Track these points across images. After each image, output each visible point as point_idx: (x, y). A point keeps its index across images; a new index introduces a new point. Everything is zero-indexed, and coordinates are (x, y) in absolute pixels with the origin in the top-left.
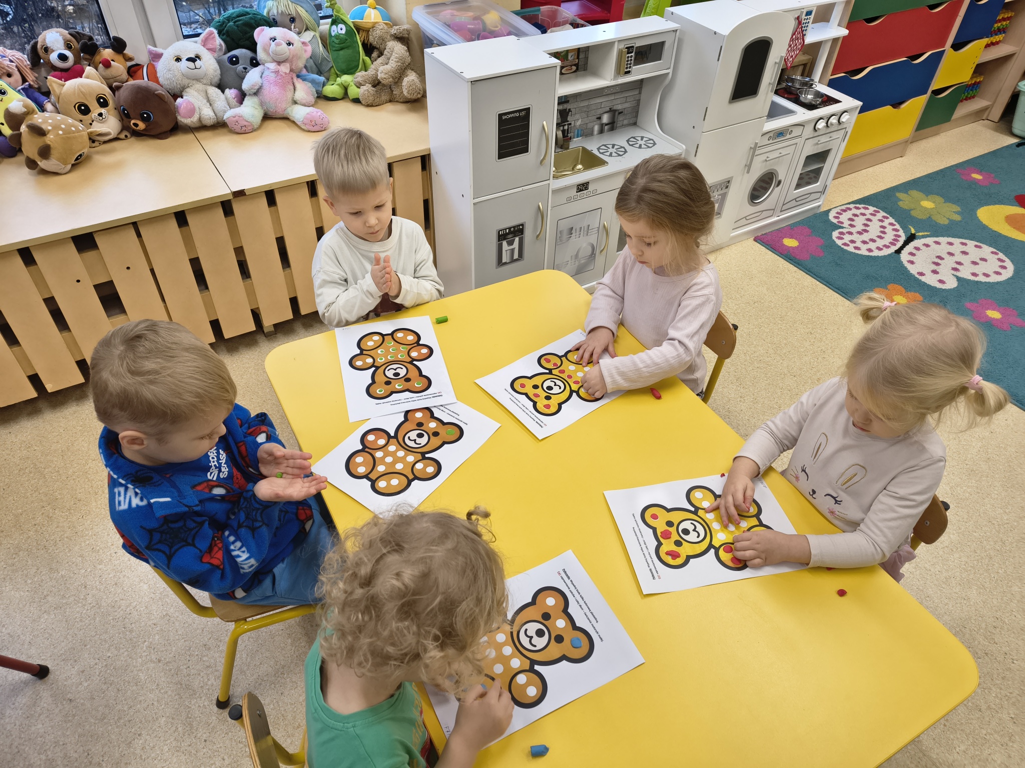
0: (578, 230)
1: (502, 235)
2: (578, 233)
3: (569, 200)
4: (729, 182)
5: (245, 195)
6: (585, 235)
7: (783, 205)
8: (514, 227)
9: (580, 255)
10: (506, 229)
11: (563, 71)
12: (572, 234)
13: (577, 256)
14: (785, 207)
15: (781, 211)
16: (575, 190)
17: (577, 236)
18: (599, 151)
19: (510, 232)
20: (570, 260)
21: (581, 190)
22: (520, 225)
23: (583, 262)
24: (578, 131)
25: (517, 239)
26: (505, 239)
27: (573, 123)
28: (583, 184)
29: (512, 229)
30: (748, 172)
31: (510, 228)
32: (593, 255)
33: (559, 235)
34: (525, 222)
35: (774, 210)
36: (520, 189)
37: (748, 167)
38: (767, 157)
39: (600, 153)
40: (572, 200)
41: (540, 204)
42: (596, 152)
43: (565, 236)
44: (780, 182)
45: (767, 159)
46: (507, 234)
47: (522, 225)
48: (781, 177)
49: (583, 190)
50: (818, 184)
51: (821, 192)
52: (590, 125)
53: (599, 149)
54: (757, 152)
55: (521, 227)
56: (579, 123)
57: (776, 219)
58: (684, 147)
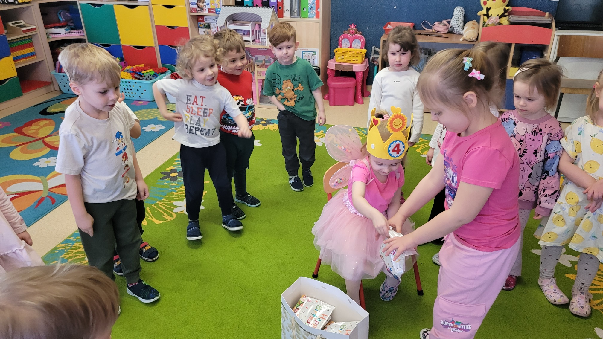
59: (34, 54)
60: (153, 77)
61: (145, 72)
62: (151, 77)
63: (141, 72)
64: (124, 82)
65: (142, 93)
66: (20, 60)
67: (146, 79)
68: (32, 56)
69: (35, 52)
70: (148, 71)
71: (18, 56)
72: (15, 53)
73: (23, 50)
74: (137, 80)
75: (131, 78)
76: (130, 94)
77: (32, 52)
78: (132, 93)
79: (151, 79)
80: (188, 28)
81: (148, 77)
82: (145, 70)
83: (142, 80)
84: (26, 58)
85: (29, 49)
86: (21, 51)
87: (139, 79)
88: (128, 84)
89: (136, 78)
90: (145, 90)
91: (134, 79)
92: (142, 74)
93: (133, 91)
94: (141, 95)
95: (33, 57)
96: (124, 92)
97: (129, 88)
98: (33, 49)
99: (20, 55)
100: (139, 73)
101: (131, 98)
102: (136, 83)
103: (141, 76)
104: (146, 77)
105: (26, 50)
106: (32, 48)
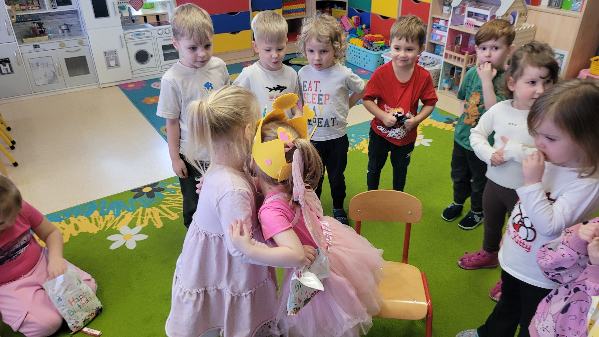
0: (42, 64)
3: (31, 51)
4: (115, 51)
6: (47, 67)
7: (161, 66)
8: (4, 59)
9: (48, 75)
11: (33, 8)
12: (39, 66)
13: (45, 75)
14: (163, 68)
16: (33, 47)
17: (42, 67)
19: (3, 61)
20: (42, 77)
22: (7, 59)
23: (51, 78)
24: (50, 31)
25: (7, 64)
27: (46, 28)
28: (37, 46)
32: (55, 75)
33: (32, 65)
35: (156, 68)
37: (126, 47)
40: (33, 51)
43: (35, 66)
44: (152, 56)
48: (152, 54)
49: (37, 48)
52: (56, 30)
56: (49, 28)
57: (160, 72)
58: (87, 36)
59: (303, 10)
60: (380, 49)
61: (376, 42)
62: (378, 48)
63: (373, 42)
64: (356, 49)
65: (367, 63)
66: (290, 13)
67: (373, 50)
68: (301, 11)
69: (305, 9)
70: (379, 42)
71: (289, 9)
72: (288, 6)
73: (296, 5)
74: (365, 50)
75: (362, 46)
76: (358, 61)
77: (302, 8)
78: (359, 61)
79: (378, 51)
80: (429, 4)
81: (376, 48)
82: (377, 41)
83: (369, 49)
84: (296, 12)
85: (301, 5)
86: (293, 6)
87: (367, 48)
88: (358, 52)
89: (365, 47)
90: (370, 61)
91: (363, 47)
92: (372, 44)
93: (362, 59)
94: (366, 65)
95: (302, 13)
96: (354, 58)
97: (358, 55)
98: (304, 6)
99: (292, 9)
100: (371, 43)
101: (358, 65)
102: (364, 51)
103: (371, 45)
104: (374, 48)
105: (298, 5)
106: (303, 4)
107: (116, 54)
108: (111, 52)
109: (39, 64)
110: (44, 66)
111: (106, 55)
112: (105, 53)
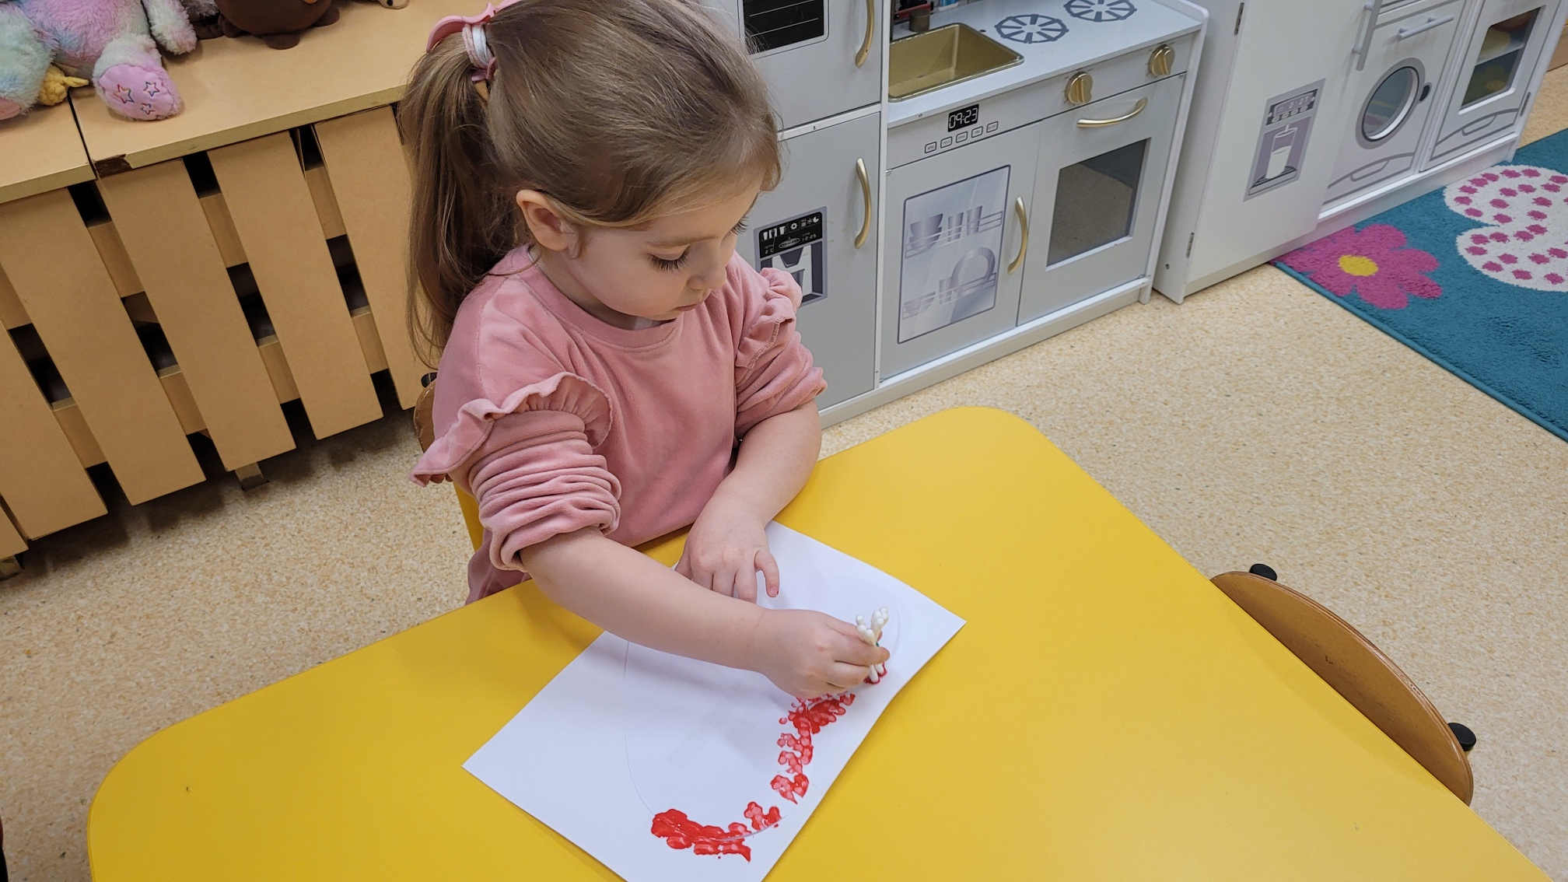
0: (954, 221)
1: (769, 241)
2: (954, 228)
3: (931, 150)
4: (1315, 92)
5: (128, 168)
6: (971, 231)
7: (1437, 144)
8: (798, 221)
9: (961, 279)
10: (778, 227)
12: (940, 230)
13: (953, 280)
14: (1440, 150)
15: (1432, 159)
16: (945, 124)
17: (953, 235)
18: (999, 31)
19: (789, 234)
20: (937, 290)
21: (959, 126)
22: (812, 216)
23: (968, 292)
25: (807, 249)
26: (776, 251)
28: (964, 111)
29: (794, 226)
30: (1360, 67)
31: (788, 225)
32: (991, 275)
33: (909, 234)
34: (825, 208)
35: (1413, 154)
36: (809, 128)
37: (1360, 55)
38: (1401, 31)
39: (1003, 36)
40: (939, 150)
41: (860, 161)
42: (992, 34)
43: (924, 236)
44: (1427, 89)
45: (1403, 35)
46: (782, 239)
47: (819, 215)
48: (1429, 78)
49: (964, 125)
50: (1511, 91)
51: (1516, 110)
53: (999, 27)
54: (1382, 18)
55: (815, 220)
57: (1417, 176)
58: (1205, 12)
107: (1310, 106)
108: (1296, 99)
109: (944, 224)
110: (964, 228)
111: (1270, 121)
112: (1272, 109)
